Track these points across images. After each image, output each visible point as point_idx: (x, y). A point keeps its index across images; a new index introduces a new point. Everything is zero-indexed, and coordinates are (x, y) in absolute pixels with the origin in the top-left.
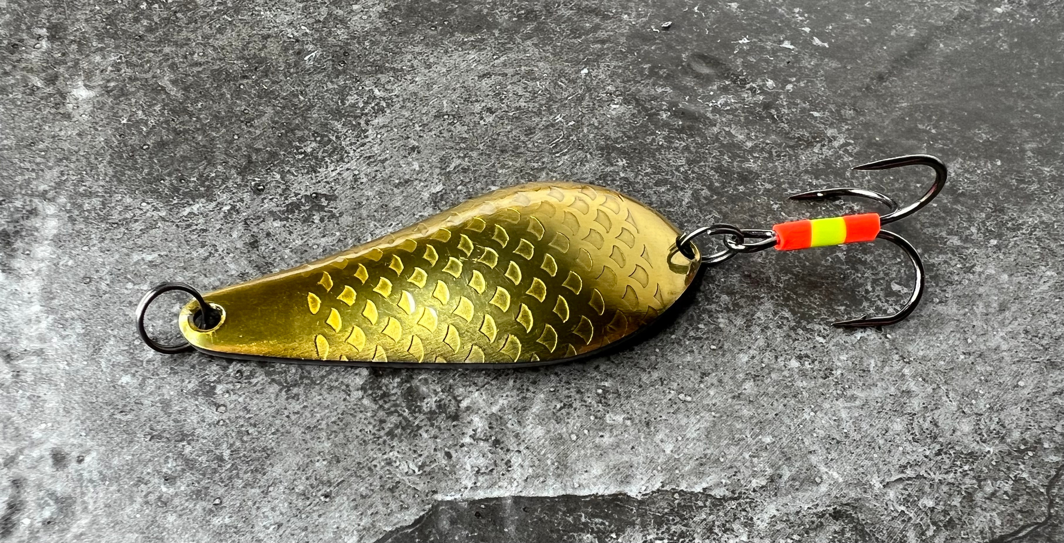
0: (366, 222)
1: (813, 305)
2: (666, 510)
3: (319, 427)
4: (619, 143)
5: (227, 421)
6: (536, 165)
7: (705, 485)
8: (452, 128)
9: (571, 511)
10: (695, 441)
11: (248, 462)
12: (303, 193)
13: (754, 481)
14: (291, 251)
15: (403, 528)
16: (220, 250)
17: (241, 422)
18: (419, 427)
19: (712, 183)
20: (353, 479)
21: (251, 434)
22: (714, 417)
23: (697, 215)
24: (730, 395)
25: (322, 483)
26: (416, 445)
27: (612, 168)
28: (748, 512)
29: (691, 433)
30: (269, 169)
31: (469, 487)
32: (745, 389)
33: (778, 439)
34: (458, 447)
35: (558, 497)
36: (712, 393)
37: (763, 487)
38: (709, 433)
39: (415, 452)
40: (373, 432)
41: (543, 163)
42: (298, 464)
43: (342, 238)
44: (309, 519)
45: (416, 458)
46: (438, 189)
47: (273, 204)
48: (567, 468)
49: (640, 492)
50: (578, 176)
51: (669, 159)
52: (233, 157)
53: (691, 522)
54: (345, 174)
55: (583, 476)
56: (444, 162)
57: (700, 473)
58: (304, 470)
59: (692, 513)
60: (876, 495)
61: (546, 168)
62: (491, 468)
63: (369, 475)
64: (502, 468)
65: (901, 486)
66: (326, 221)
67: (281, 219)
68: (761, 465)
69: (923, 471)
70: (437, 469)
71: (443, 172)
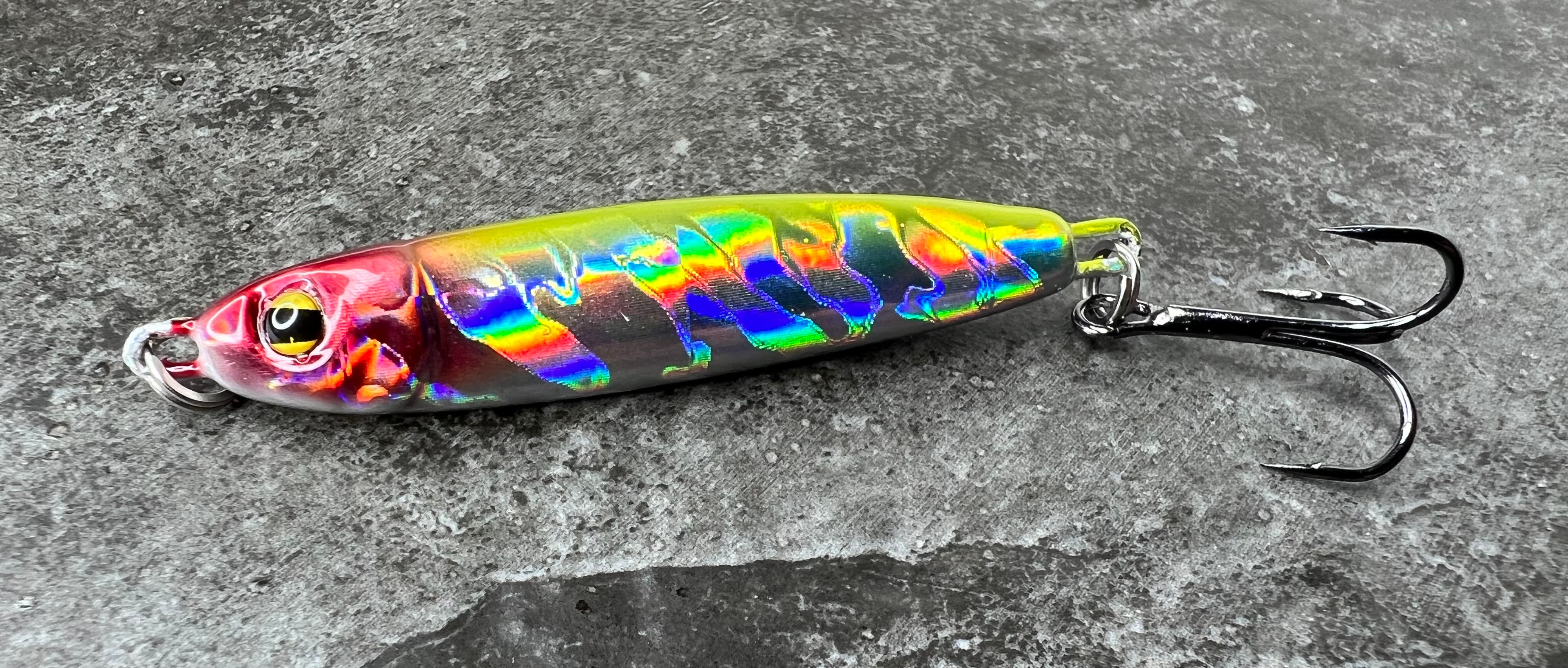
0: (368, 126)
1: (1194, 229)
2: (970, 582)
3: (256, 456)
4: (818, 6)
5: (68, 452)
6: (675, 39)
7: (1042, 533)
9: (774, 592)
10: (1011, 456)
11: (101, 525)
12: (255, 86)
13: (1138, 522)
14: (225, 172)
15: (423, 637)
16: (90, 171)
17: (97, 451)
18: (460, 450)
19: (984, 57)
20: (319, 548)
21: (115, 473)
22: (1043, 413)
23: (964, 104)
24: (1067, 376)
26: (453, 482)
27: (809, 41)
28: (1136, 580)
29: (1003, 442)
30: (197, 54)
31: (563, 555)
32: (1094, 365)
33: (1171, 446)
34: (538, 484)
35: (748, 566)
36: (1033, 374)
37: (1156, 533)
38: (1036, 440)
39: (451, 493)
40: (366, 460)
41: (688, 36)
42: (206, 525)
43: (322, 150)
44: (221, 628)
45: (453, 505)
46: (500, 75)
47: (199, 103)
48: (761, 512)
49: (913, 552)
50: (750, 53)
51: (906, 27)
52: (132, 38)
53: (1024, 602)
54: (333, 59)
55: (796, 526)
56: (512, 37)
57: (1029, 512)
58: (218, 535)
59: (1024, 585)
60: (1383, 539)
61: (690, 42)
62: (607, 519)
63: (355, 540)
64: (631, 517)
65: (1427, 521)
66: (294, 126)
67: (211, 126)
68: (1149, 494)
69: (1463, 493)
70: (496, 526)
71: (510, 51)
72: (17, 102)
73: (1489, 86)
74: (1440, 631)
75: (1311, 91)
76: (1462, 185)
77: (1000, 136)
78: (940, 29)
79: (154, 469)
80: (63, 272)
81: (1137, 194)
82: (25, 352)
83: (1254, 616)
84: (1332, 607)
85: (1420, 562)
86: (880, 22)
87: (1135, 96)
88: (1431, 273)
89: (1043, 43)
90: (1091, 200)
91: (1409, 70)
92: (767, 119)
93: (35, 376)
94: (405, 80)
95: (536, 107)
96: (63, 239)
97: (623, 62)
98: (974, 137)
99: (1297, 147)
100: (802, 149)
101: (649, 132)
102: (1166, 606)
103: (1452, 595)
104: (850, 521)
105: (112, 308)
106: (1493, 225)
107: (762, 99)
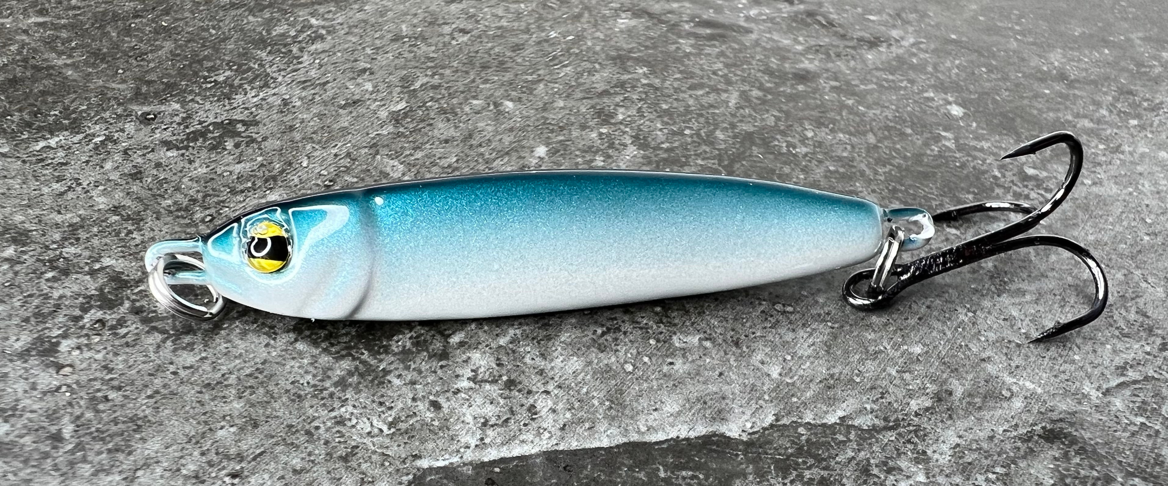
0: (300, 145)
2: (790, 451)
3: (226, 383)
4: (634, 53)
5: (74, 386)
6: (530, 78)
7: (841, 413)
8: (415, 49)
9: (640, 465)
10: (812, 360)
11: (102, 439)
12: (211, 119)
13: (913, 402)
14: (191, 180)
16: (85, 184)
17: (97, 385)
18: (386, 372)
19: (761, 84)
20: (279, 449)
21: (112, 400)
22: (832, 328)
23: (750, 115)
25: (228, 457)
27: (630, 76)
28: (916, 444)
29: (804, 350)
30: (165, 99)
31: (473, 446)
33: (931, 347)
34: (448, 395)
35: (618, 446)
36: (821, 300)
37: (927, 409)
38: (829, 347)
39: (381, 404)
40: (312, 383)
41: (539, 75)
42: (187, 436)
43: (265, 162)
45: (383, 413)
46: (400, 107)
47: (168, 133)
48: (625, 407)
49: (743, 431)
50: (587, 86)
51: (701, 65)
52: (114, 89)
53: (833, 464)
54: (271, 100)
55: (652, 416)
56: (406, 82)
57: (830, 398)
58: (197, 442)
59: (832, 451)
60: (1096, 406)
61: (543, 79)
62: (505, 418)
63: (307, 441)
64: (523, 415)
65: (1127, 392)
66: (243, 147)
67: (178, 149)
68: (918, 381)
69: (1151, 371)
70: (418, 426)
71: (405, 90)
72: (26, 136)
73: (1131, 93)
74: (1148, 470)
75: (1003, 100)
76: (1120, 160)
77: (779, 137)
78: (727, 66)
79: (143, 396)
80: (66, 256)
81: (885, 173)
82: (36, 315)
83: (1009, 466)
84: (1066, 456)
85: (1126, 421)
86: (682, 63)
87: (875, 107)
88: (1106, 221)
89: (804, 73)
90: (850, 178)
91: (1071, 84)
92: (604, 130)
93: (46, 331)
94: (326, 112)
95: (428, 128)
96: (65, 231)
97: (492, 95)
98: (760, 139)
99: (997, 137)
100: (632, 151)
101: (514, 142)
102: (941, 461)
103: (1154, 444)
104: (693, 411)
105: (105, 280)
106: (1147, 186)
107: (599, 117)
